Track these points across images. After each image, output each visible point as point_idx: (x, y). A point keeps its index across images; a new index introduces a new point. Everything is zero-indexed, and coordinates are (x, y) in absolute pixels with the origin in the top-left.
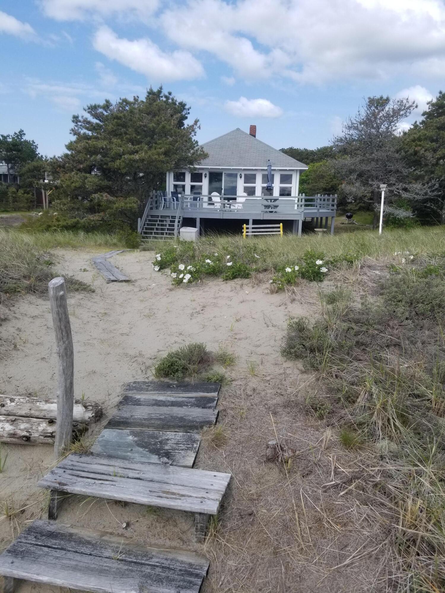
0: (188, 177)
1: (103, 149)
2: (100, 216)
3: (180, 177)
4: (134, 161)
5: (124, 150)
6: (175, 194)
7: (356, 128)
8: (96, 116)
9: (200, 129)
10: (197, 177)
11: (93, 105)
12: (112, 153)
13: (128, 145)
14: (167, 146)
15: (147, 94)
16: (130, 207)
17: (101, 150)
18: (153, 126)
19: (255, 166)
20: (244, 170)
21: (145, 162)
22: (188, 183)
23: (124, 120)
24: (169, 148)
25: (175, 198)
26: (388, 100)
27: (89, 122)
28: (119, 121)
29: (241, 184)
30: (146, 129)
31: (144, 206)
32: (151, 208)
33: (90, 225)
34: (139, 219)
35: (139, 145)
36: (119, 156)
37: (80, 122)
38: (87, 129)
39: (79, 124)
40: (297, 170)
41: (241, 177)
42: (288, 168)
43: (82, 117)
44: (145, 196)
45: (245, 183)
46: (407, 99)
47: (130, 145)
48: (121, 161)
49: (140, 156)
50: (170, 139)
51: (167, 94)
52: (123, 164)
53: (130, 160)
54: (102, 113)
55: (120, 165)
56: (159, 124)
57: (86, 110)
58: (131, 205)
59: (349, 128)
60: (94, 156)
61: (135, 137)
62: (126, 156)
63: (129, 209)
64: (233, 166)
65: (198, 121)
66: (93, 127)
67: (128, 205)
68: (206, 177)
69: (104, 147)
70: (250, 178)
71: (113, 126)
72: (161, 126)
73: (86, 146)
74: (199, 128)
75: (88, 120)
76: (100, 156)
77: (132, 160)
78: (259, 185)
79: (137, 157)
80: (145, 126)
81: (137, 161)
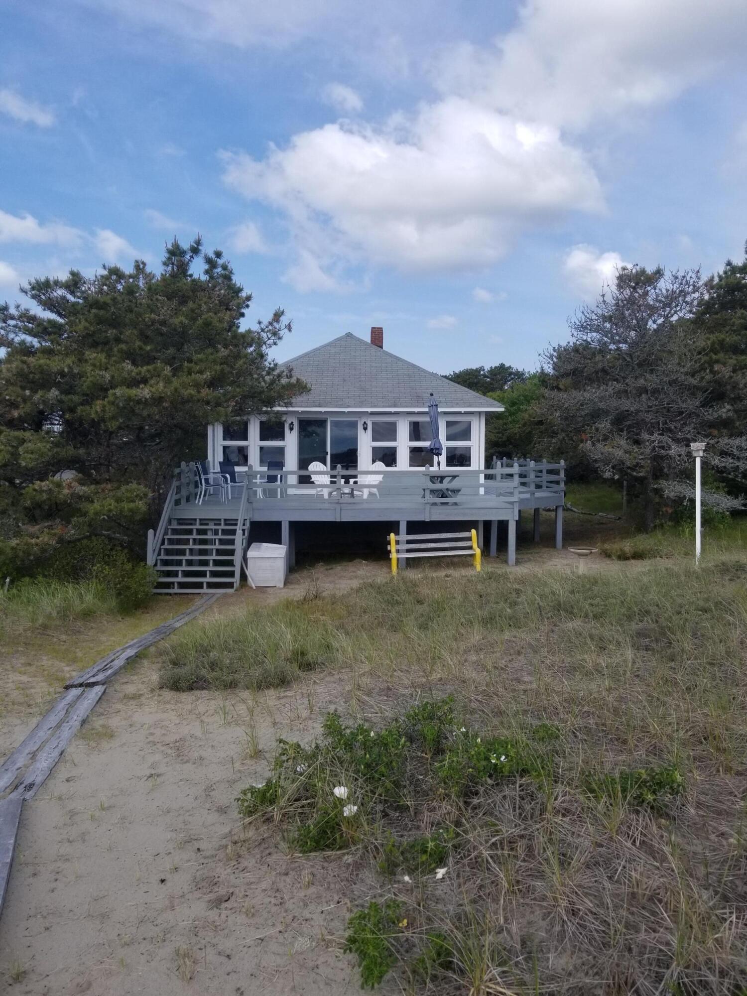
0: (254, 430)
1: (62, 374)
2: (55, 535)
3: (237, 431)
4: (139, 402)
5: (113, 377)
6: (227, 464)
7: (598, 330)
8: (49, 305)
9: (290, 330)
10: (273, 430)
11: (43, 279)
12: (85, 384)
13: (124, 365)
14: (218, 368)
15: (167, 255)
16: (131, 510)
17: (59, 379)
18: (181, 322)
19: (395, 406)
20: (373, 414)
21: (165, 404)
22: (254, 443)
23: (113, 309)
24: (222, 370)
25: (228, 476)
26: (659, 273)
27: (33, 319)
28: (102, 312)
29: (365, 445)
30: (164, 329)
31: (162, 499)
32: (178, 502)
33: (29, 555)
34: (151, 532)
35: (148, 364)
36: (102, 390)
37: (13, 318)
38: (29, 332)
39: (12, 322)
40: (480, 413)
41: (365, 429)
42: (463, 410)
43: (18, 307)
44: (165, 477)
45: (374, 440)
46: (698, 272)
47: (128, 366)
48: (105, 403)
49: (153, 390)
50: (223, 352)
51: (212, 255)
52: (111, 411)
53: (130, 399)
54: (64, 298)
55: (104, 411)
56: (194, 319)
57: (26, 293)
58: (132, 505)
59: (582, 328)
60: (40, 393)
61: (141, 348)
62: (118, 392)
63: (126, 513)
64: (348, 407)
65: (283, 313)
66: (43, 329)
67: (126, 506)
68: (291, 429)
69: (66, 370)
70: (385, 431)
71: (87, 324)
72: (200, 322)
73: (22, 369)
74: (289, 327)
75: (32, 313)
76: (57, 393)
77: (133, 400)
78: (403, 444)
79: (145, 392)
80: (164, 323)
81: (145, 403)
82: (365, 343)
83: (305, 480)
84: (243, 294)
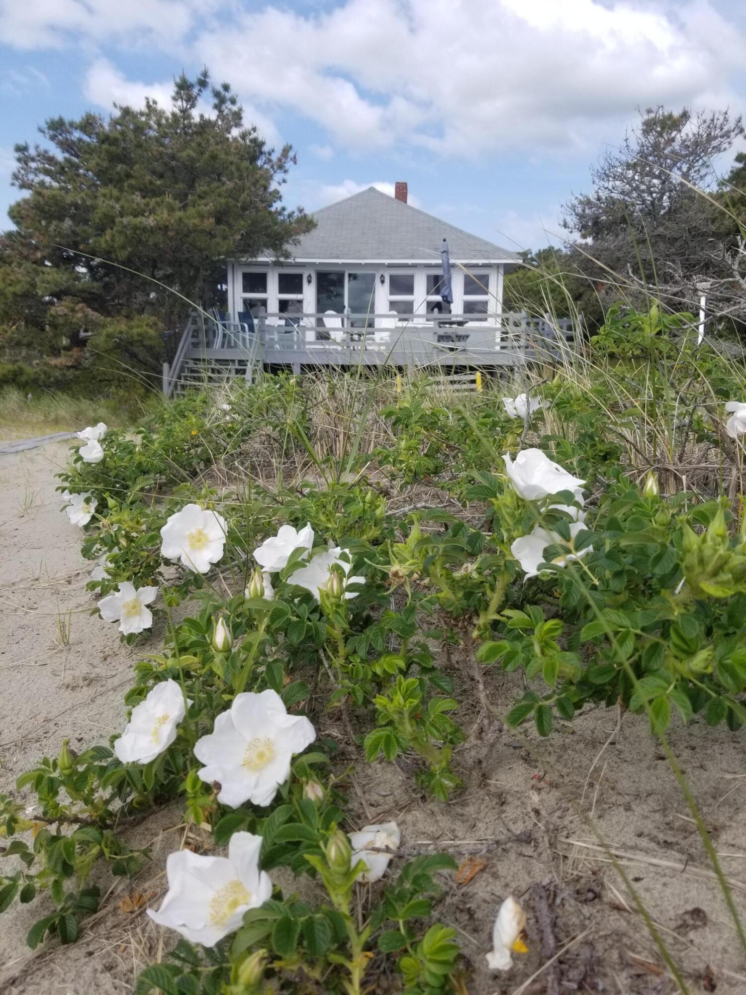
0: (273, 284)
1: (77, 207)
2: (71, 356)
3: (256, 282)
4: (144, 229)
5: (122, 207)
6: (245, 316)
7: (621, 177)
8: (67, 146)
9: (295, 163)
10: (291, 283)
11: (57, 118)
12: (96, 216)
13: (134, 197)
14: (223, 201)
15: (175, 89)
16: (139, 335)
17: (73, 211)
18: (188, 155)
19: (412, 257)
20: (390, 266)
21: (170, 234)
22: (273, 294)
23: (123, 145)
24: (227, 204)
25: (246, 325)
26: (685, 116)
27: (51, 160)
28: (113, 148)
29: (382, 296)
30: (174, 163)
31: (177, 338)
32: (195, 345)
33: (49, 377)
34: (166, 366)
35: (157, 196)
36: (109, 221)
37: (33, 160)
38: (47, 172)
39: (33, 165)
40: (498, 266)
41: (383, 282)
42: (480, 262)
43: (37, 147)
44: (179, 317)
45: (391, 293)
46: (726, 113)
47: (137, 198)
48: (114, 232)
49: (158, 218)
50: (230, 185)
51: (219, 88)
52: (120, 240)
53: (135, 228)
54: (80, 140)
55: (113, 240)
56: (202, 153)
57: (44, 132)
58: (139, 330)
59: (606, 176)
60: (55, 223)
61: (151, 183)
62: (125, 220)
63: (136, 338)
64: (366, 258)
65: (291, 147)
66: (59, 171)
67: (135, 331)
68: (309, 282)
69: (79, 202)
70: (402, 285)
71: (99, 161)
72: (207, 155)
73: (39, 202)
74: (294, 160)
75: (51, 154)
76: (70, 223)
77: (139, 228)
78: (420, 296)
79: (151, 221)
80: (173, 157)
81: (152, 231)
82: (388, 198)
83: (323, 336)
84: (265, 149)
